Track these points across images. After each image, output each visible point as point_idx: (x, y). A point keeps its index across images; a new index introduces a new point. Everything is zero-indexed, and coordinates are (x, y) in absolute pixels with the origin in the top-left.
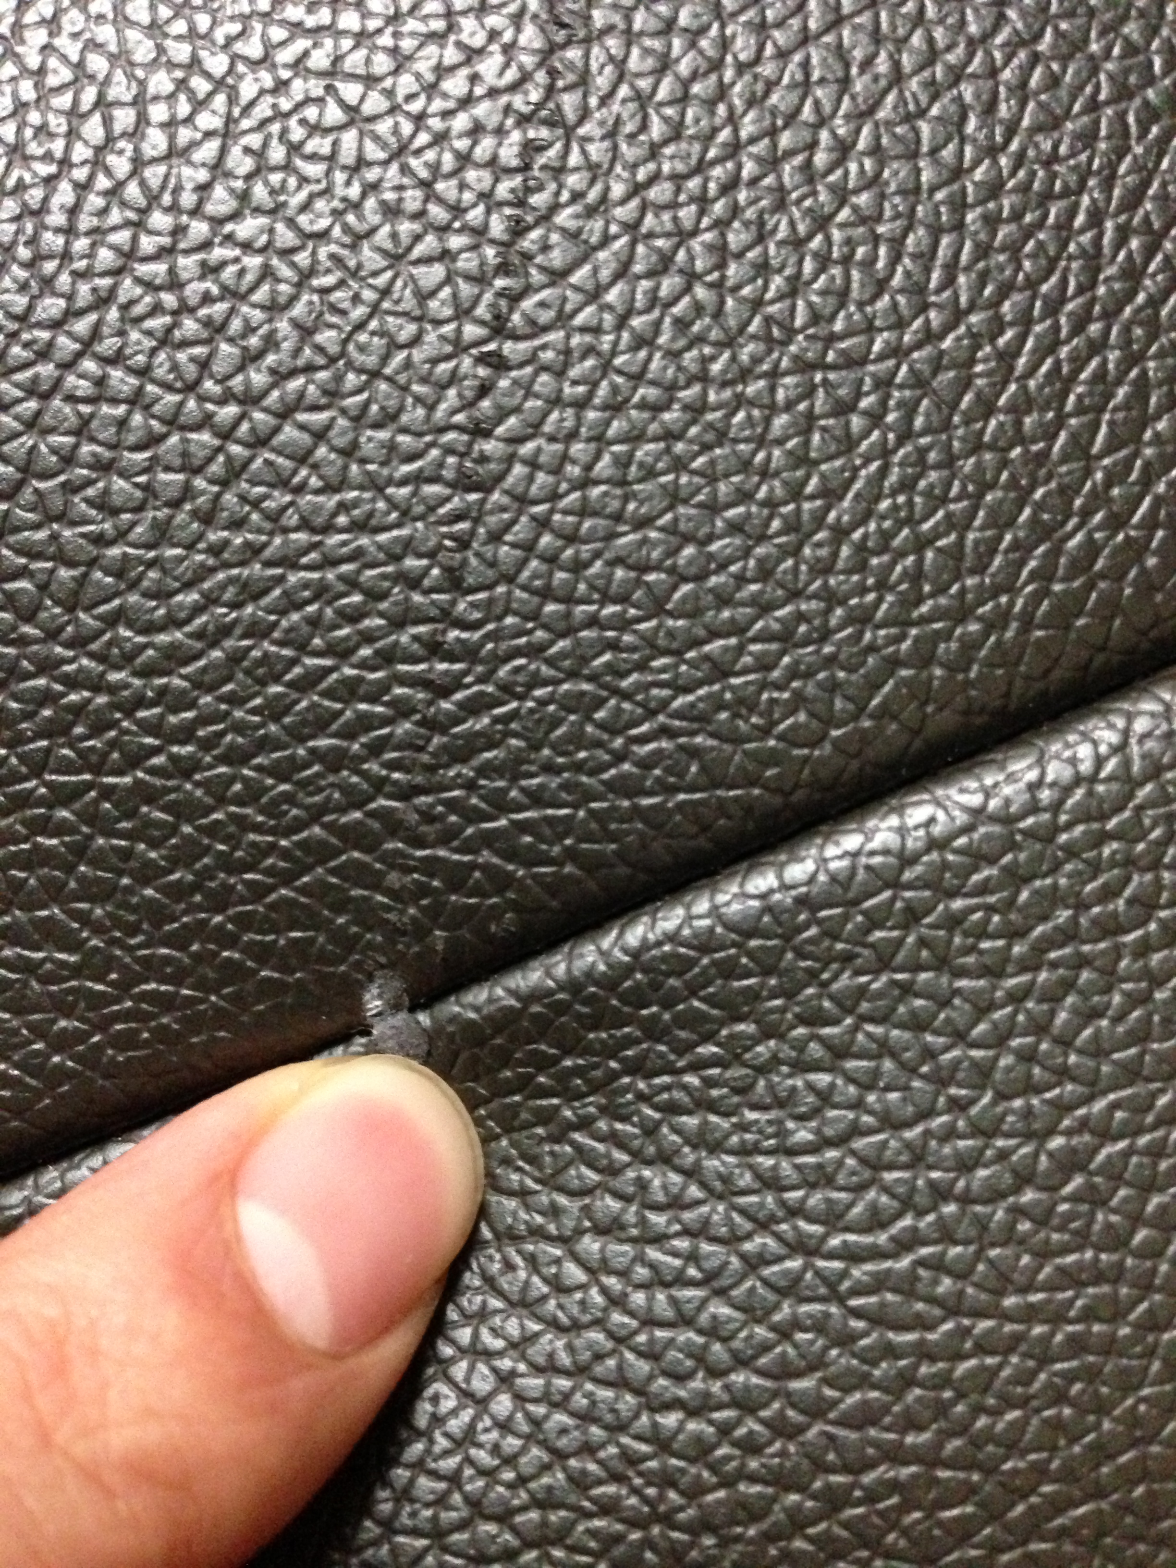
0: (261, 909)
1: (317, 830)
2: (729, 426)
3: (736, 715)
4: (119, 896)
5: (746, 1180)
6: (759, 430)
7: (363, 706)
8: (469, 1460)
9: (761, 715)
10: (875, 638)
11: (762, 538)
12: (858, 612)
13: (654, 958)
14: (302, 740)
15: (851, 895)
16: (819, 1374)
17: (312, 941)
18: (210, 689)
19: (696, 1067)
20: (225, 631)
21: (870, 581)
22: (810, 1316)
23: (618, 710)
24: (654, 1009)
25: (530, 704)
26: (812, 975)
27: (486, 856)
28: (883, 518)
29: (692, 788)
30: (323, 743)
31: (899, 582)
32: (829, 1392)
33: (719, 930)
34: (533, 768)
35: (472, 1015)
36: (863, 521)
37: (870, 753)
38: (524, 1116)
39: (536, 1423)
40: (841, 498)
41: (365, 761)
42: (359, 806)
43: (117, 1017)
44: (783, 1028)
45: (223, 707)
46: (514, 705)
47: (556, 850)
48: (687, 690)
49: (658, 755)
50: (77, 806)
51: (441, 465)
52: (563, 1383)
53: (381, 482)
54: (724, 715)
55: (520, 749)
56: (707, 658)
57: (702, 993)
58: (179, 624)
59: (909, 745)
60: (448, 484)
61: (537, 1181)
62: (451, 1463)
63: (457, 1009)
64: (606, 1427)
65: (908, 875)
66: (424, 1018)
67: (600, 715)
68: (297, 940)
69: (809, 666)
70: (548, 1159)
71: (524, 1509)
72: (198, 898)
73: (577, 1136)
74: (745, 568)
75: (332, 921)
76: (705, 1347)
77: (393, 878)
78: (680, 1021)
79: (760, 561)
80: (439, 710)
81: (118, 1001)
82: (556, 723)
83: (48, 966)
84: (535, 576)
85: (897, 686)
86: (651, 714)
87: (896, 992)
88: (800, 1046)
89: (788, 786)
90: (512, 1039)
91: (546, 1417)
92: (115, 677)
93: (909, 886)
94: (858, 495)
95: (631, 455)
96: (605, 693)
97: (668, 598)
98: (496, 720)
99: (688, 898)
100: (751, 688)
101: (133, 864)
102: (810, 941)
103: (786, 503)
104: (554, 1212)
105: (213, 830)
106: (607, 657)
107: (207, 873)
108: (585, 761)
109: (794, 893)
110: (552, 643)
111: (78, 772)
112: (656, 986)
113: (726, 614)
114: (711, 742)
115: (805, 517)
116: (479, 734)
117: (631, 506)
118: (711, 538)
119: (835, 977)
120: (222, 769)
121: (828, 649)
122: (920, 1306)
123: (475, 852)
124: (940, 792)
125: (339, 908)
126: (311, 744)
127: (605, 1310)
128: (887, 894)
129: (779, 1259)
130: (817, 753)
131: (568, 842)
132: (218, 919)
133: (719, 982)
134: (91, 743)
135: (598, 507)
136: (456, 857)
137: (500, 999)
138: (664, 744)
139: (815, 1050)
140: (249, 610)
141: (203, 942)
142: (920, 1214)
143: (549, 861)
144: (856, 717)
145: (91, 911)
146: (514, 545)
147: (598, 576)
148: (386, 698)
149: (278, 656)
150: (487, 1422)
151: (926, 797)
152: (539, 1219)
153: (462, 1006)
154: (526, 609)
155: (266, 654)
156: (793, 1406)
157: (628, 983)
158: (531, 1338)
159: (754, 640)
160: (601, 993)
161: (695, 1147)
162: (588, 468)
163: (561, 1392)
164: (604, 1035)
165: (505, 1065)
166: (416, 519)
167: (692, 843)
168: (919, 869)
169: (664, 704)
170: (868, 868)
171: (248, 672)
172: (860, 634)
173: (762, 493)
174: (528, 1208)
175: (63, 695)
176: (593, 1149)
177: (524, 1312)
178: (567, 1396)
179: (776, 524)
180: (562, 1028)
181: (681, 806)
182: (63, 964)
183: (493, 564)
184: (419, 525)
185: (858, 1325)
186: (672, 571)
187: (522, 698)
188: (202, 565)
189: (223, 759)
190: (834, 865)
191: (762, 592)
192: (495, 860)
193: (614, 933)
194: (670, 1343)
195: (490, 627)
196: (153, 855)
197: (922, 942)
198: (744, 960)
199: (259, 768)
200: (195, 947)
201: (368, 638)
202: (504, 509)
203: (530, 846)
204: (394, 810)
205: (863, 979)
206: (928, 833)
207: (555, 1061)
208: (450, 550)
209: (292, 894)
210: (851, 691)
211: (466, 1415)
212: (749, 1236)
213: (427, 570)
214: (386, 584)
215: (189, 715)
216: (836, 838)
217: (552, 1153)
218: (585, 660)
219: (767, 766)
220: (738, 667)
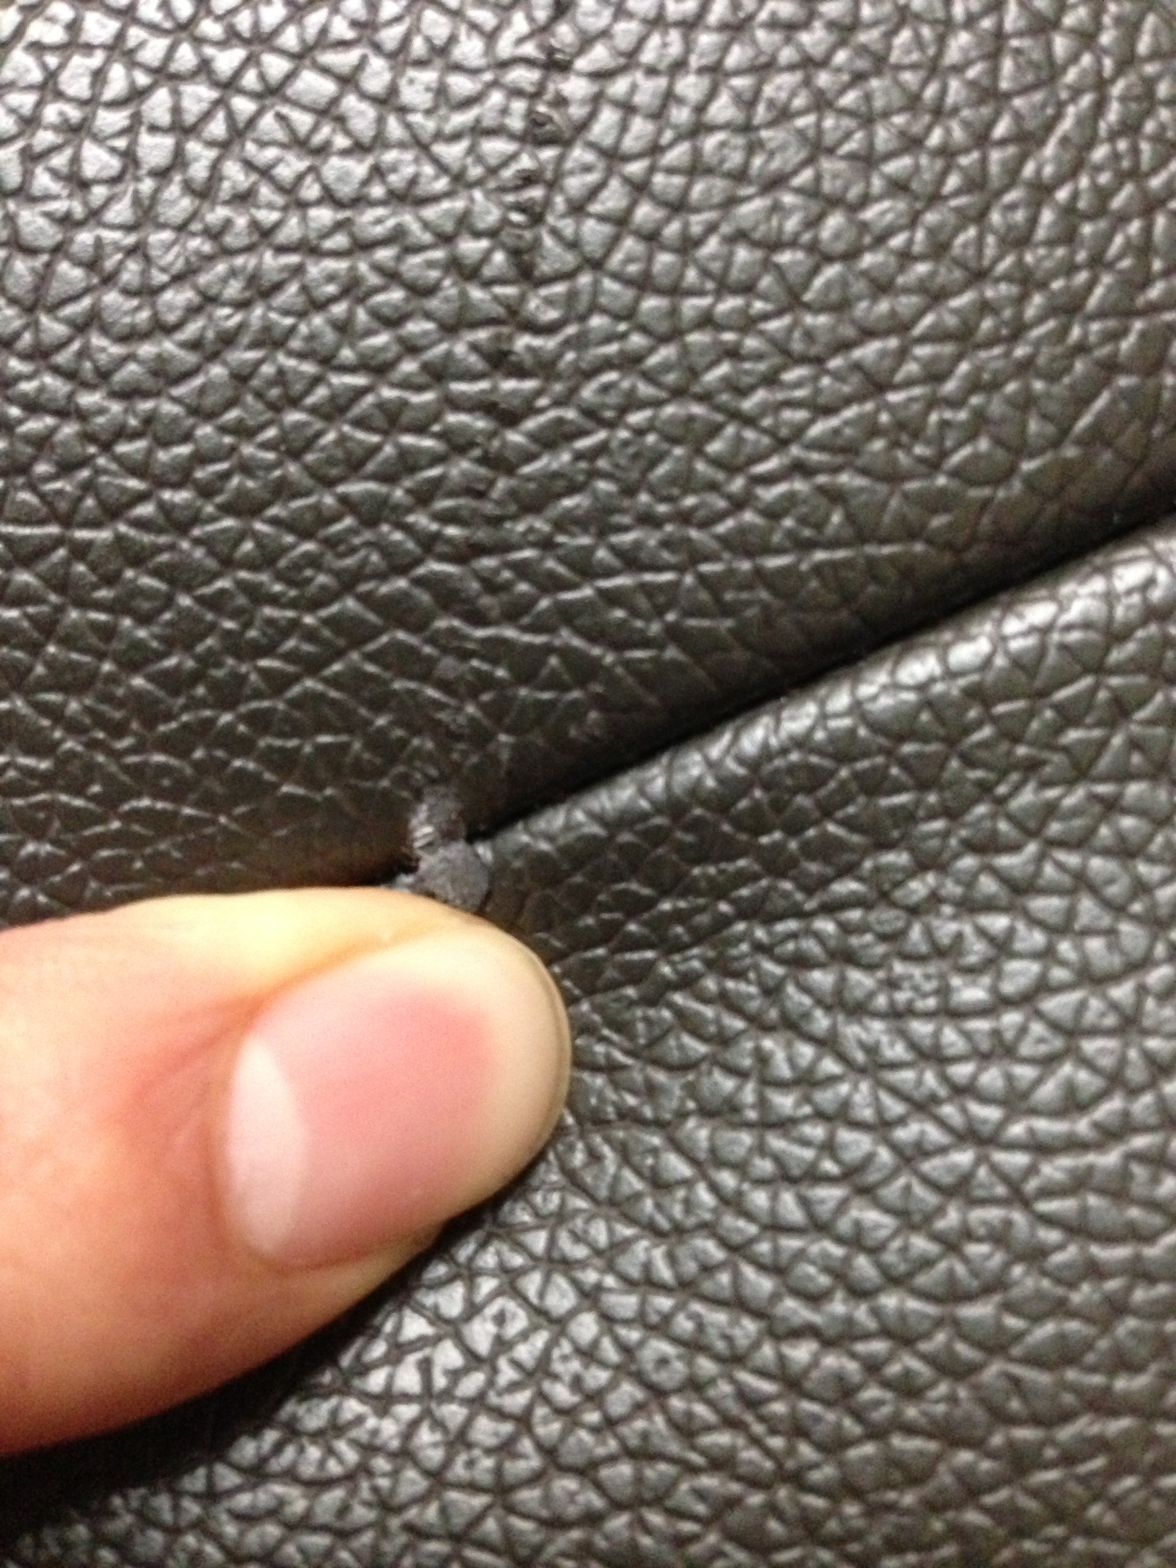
0: (281, 706)
1: (350, 603)
2: (889, 48)
3: (896, 444)
4: (99, 685)
5: (898, 1051)
6: (931, 51)
7: (408, 440)
8: (543, 1397)
9: (928, 442)
10: (1085, 334)
11: (935, 198)
12: (1061, 301)
13: (777, 771)
14: (330, 483)
15: (1038, 683)
16: (997, 1298)
17: (344, 748)
18: (210, 416)
19: (830, 909)
20: (228, 339)
21: (1081, 256)
22: (985, 1223)
23: (739, 440)
24: (777, 835)
25: (623, 434)
26: (985, 789)
27: (567, 637)
28: (1098, 169)
29: (833, 544)
30: (355, 488)
31: (1120, 257)
32: (1012, 1322)
33: (862, 732)
34: (626, 520)
35: (544, 846)
36: (1072, 173)
37: (1074, 493)
38: (610, 973)
39: (627, 1350)
40: (1041, 142)
41: (409, 510)
42: (402, 570)
43: (102, 841)
44: (946, 856)
45: (228, 440)
46: (601, 435)
47: (655, 628)
48: (829, 411)
49: (790, 500)
50: (42, 566)
51: (505, 111)
52: (664, 1303)
53: (425, 137)
54: (878, 445)
55: (609, 495)
56: (857, 367)
57: (840, 814)
58: (169, 330)
59: (1126, 480)
60: (512, 136)
61: (628, 1053)
62: (519, 1400)
63: (525, 838)
64: (717, 1358)
65: (1116, 656)
66: (484, 851)
67: (715, 447)
68: (326, 747)
69: (995, 373)
70: (641, 1027)
71: (612, 1459)
72: (200, 691)
73: (678, 998)
74: (910, 242)
75: (369, 723)
76: (847, 1260)
77: (448, 666)
78: (809, 851)
79: (932, 232)
80: (504, 444)
81: (102, 820)
82: (658, 458)
83: (11, 774)
84: (630, 259)
85: (1113, 402)
86: (782, 444)
87: (1097, 809)
88: (970, 882)
89: (961, 538)
90: (595, 876)
91: (641, 1343)
92: (88, 399)
93: (1118, 670)
94: (1065, 141)
95: (757, 92)
96: (719, 418)
97: (806, 284)
98: (579, 456)
99: (822, 691)
100: (916, 407)
101: (116, 645)
102: (984, 744)
103: (966, 151)
104: (651, 1091)
105: (216, 603)
106: (724, 369)
107: (209, 660)
108: (694, 509)
109: (962, 682)
110: (651, 350)
111: (42, 522)
112: (778, 806)
113: (883, 306)
114: (860, 482)
115: (994, 169)
116: (555, 475)
117: (757, 162)
118: (865, 200)
119: (1016, 789)
120: (228, 522)
121: (1021, 351)
122: (1134, 1213)
123: (550, 630)
124: (1160, 545)
125: (378, 705)
126: (341, 489)
127: (714, 1211)
128: (1086, 682)
129: (942, 1150)
130: (1001, 494)
131: (671, 617)
132: (226, 718)
133: (862, 799)
134: (58, 485)
135: (714, 161)
136: (527, 638)
137: (580, 825)
138: (799, 485)
139: (988, 885)
140: (258, 311)
141: (209, 747)
142: (1133, 1092)
143: (645, 643)
144: (1056, 443)
145: (64, 704)
146: (602, 218)
147: (713, 257)
148: (436, 428)
149: (296, 372)
150: (566, 1347)
151: (1142, 551)
152: (631, 1100)
153: (532, 835)
154: (616, 306)
155: (281, 372)
156: (965, 1338)
157: (743, 804)
158: (619, 1246)
159: (923, 339)
160: (708, 815)
161: (829, 1009)
162: (701, 109)
163: (659, 1312)
164: (712, 870)
165: (585, 909)
166: (471, 185)
167: (833, 618)
168: (1131, 647)
169: (799, 431)
170: (1063, 647)
171: (259, 395)
172: (1065, 330)
173: (935, 138)
174: (617, 1086)
175: (20, 422)
176: (698, 1014)
177: (614, 1213)
178: (667, 1318)
179: (953, 182)
180: (659, 862)
181: (818, 569)
182: (30, 773)
183: (573, 245)
184: (478, 195)
185: (1052, 1236)
186: (813, 248)
187: (611, 425)
188: (198, 253)
189: (227, 509)
190: (1016, 645)
191: (933, 274)
192: (577, 642)
193: (727, 738)
194: (800, 1255)
195: (571, 330)
196: (142, 633)
197: (1134, 744)
198: (895, 771)
199: (275, 521)
200: (199, 754)
201: (411, 348)
202: (587, 169)
203: (622, 623)
204: (449, 576)
205: (1052, 793)
206: (1145, 600)
207: (650, 903)
208: (518, 226)
209: (320, 687)
210: (1053, 408)
211: (540, 1339)
212: (902, 1121)
213: (486, 257)
214: (434, 274)
215: (184, 450)
216: (1020, 608)
217: (646, 1020)
218: (694, 373)
219: (935, 511)
220: (899, 377)
